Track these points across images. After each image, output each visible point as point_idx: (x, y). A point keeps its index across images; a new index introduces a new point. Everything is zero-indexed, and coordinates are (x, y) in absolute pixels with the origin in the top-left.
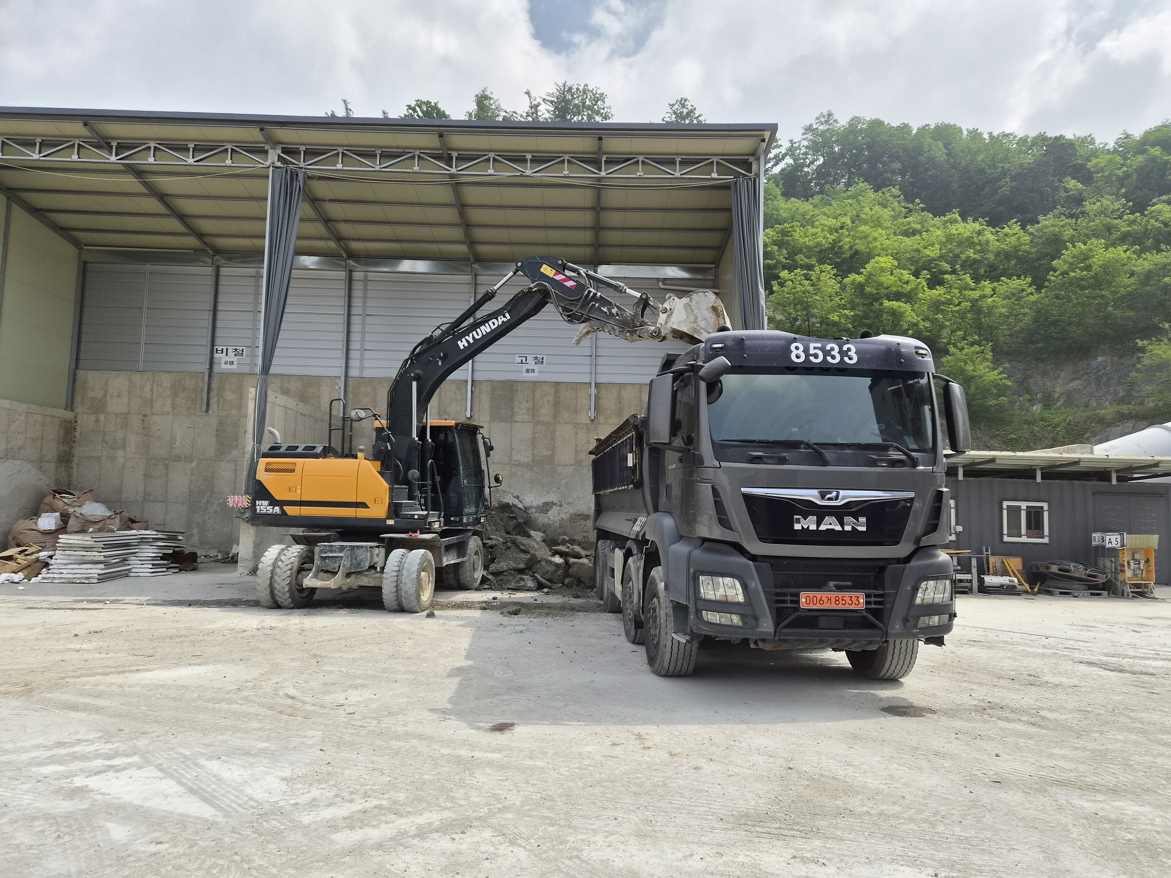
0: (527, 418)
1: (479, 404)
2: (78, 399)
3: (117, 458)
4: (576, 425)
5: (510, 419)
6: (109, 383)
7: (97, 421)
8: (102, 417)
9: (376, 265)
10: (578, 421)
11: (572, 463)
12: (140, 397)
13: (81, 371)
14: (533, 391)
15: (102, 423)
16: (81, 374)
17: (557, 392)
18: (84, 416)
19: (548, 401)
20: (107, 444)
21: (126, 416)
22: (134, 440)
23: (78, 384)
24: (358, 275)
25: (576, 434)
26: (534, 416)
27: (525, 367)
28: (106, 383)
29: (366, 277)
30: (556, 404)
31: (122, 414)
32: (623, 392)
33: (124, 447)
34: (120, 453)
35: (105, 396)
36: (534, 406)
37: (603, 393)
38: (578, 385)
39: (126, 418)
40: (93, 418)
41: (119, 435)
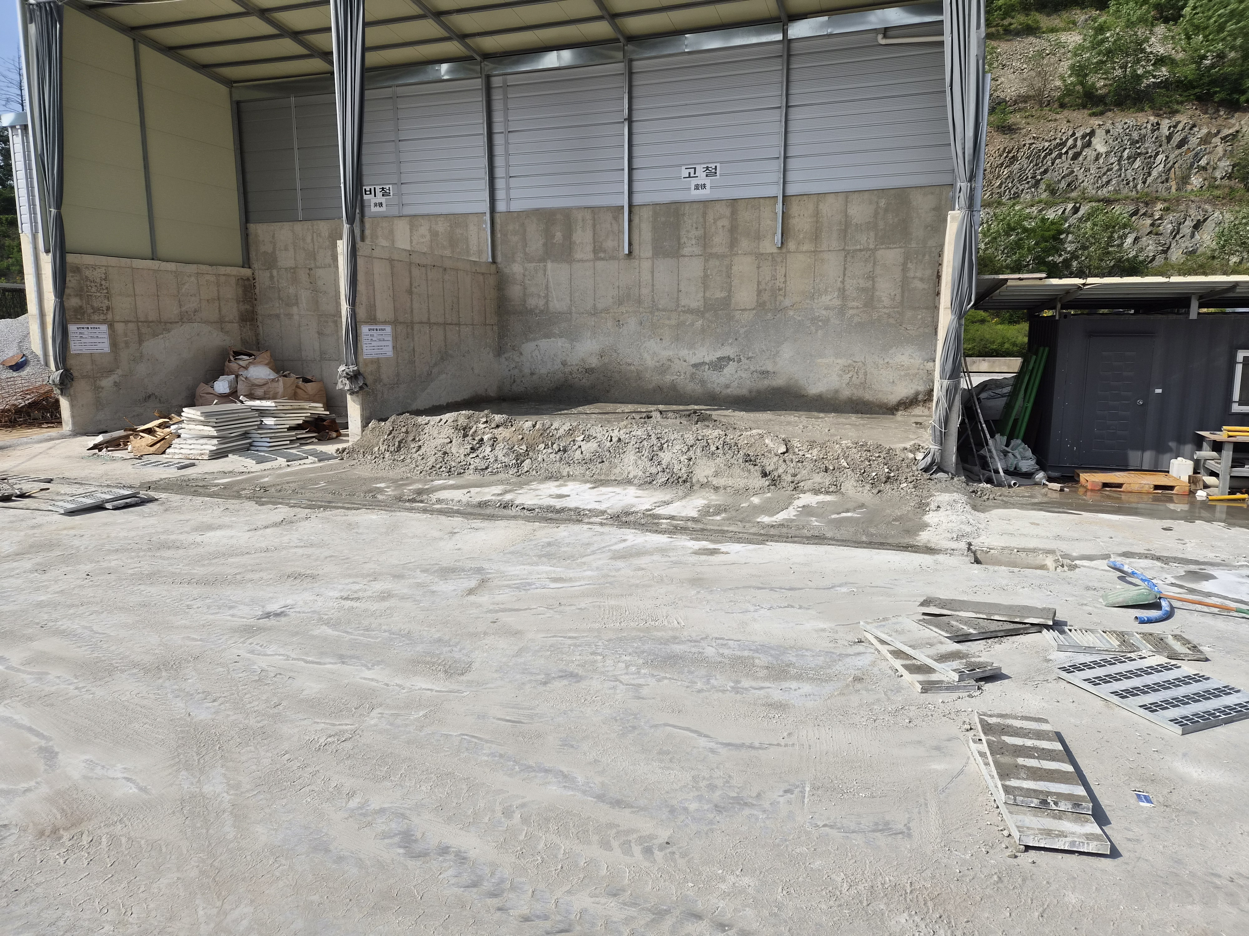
0: (697, 250)
1: (640, 237)
2: (253, 254)
3: (292, 315)
4: (759, 256)
5: (676, 253)
6: (276, 235)
7: (272, 277)
8: (275, 272)
9: (517, 63)
10: (762, 251)
11: (753, 307)
12: (304, 249)
13: (252, 225)
14: (704, 214)
15: (275, 279)
16: (252, 227)
17: (734, 213)
18: (260, 272)
19: (723, 226)
20: (283, 301)
21: (294, 270)
22: (304, 295)
23: (251, 238)
24: (496, 81)
25: (758, 268)
26: (705, 247)
27: (694, 182)
28: (273, 237)
29: (505, 82)
30: (733, 230)
31: (291, 268)
32: (821, 206)
33: (297, 304)
34: (295, 310)
35: (274, 249)
36: (705, 232)
37: (795, 209)
38: (761, 200)
39: (294, 273)
40: (267, 274)
41: (292, 290)
